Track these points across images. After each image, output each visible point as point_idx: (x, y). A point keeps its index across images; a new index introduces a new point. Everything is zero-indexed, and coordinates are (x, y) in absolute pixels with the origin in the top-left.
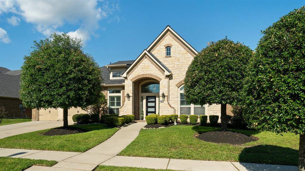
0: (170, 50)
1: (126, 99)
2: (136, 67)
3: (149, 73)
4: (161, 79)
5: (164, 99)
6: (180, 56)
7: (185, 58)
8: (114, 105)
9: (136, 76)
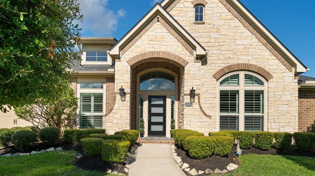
0: (201, 12)
1: (118, 97)
2: (137, 37)
3: (164, 50)
4: (188, 63)
5: (192, 100)
6: (221, 22)
7: (230, 28)
8: (90, 111)
9: (138, 54)
